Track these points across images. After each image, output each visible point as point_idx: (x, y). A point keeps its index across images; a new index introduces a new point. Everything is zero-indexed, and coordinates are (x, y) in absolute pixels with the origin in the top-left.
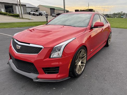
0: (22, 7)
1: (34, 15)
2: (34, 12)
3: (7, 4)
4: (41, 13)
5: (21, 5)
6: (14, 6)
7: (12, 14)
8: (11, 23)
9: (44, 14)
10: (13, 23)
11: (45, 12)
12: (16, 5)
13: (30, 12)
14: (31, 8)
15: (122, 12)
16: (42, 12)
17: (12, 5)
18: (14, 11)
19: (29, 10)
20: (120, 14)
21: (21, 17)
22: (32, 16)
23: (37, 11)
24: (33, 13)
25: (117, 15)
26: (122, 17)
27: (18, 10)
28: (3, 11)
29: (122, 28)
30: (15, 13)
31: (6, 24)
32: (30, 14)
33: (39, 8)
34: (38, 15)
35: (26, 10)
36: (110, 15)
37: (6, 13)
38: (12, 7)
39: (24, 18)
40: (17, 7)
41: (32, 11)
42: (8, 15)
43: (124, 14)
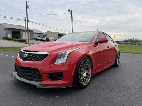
0: (29, 33)
1: (41, 40)
2: (42, 38)
3: (14, 30)
4: (48, 39)
5: (29, 31)
6: (21, 32)
7: (18, 39)
8: (16, 47)
9: (52, 40)
10: (18, 47)
11: (53, 38)
12: (24, 30)
13: (37, 38)
14: (38, 34)
15: (134, 39)
16: (50, 38)
17: (19, 30)
18: (21, 37)
19: (36, 36)
20: (132, 41)
21: (27, 42)
22: (39, 41)
23: (44, 37)
24: (40, 38)
25: (129, 42)
26: (134, 43)
27: (24, 36)
28: (9, 36)
29: (135, 53)
30: (21, 38)
31: (11, 48)
32: (36, 39)
33: (47, 34)
34: (45, 41)
35: (33, 36)
36: (121, 41)
37: (12, 38)
38: (19, 33)
39: (30, 43)
40: (24, 33)
41: (40, 37)
42: (14, 40)
43: (136, 41)
